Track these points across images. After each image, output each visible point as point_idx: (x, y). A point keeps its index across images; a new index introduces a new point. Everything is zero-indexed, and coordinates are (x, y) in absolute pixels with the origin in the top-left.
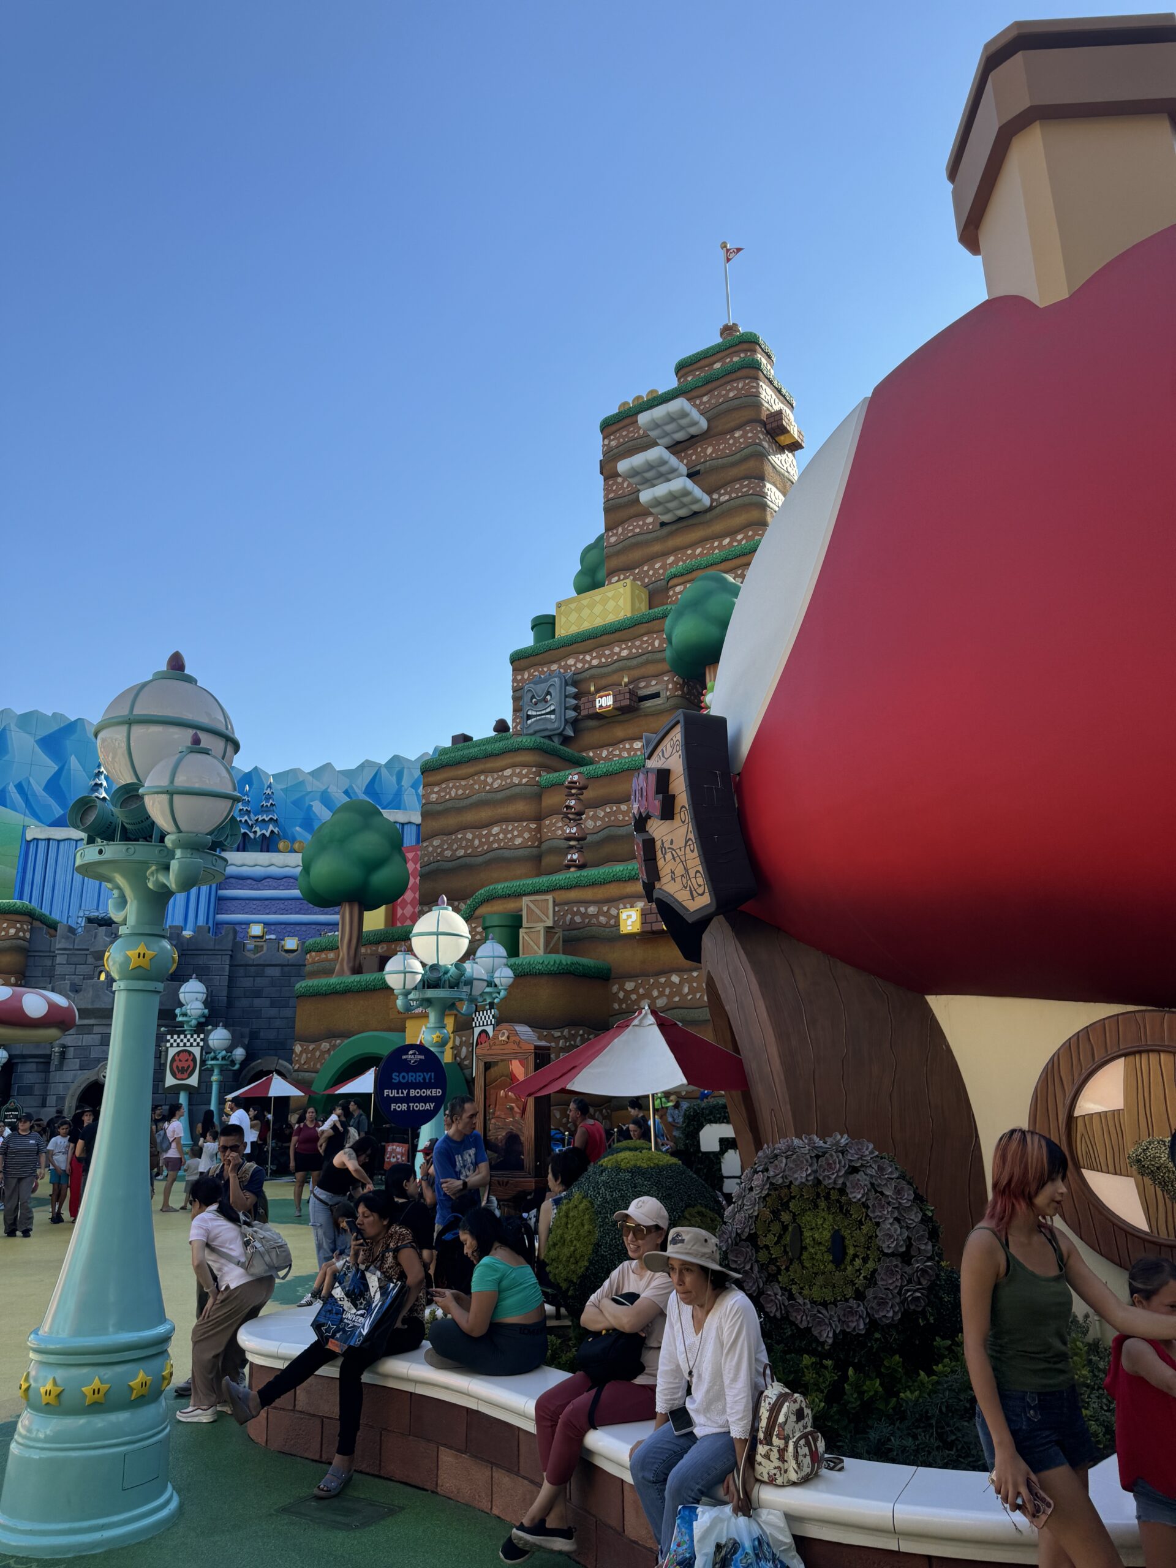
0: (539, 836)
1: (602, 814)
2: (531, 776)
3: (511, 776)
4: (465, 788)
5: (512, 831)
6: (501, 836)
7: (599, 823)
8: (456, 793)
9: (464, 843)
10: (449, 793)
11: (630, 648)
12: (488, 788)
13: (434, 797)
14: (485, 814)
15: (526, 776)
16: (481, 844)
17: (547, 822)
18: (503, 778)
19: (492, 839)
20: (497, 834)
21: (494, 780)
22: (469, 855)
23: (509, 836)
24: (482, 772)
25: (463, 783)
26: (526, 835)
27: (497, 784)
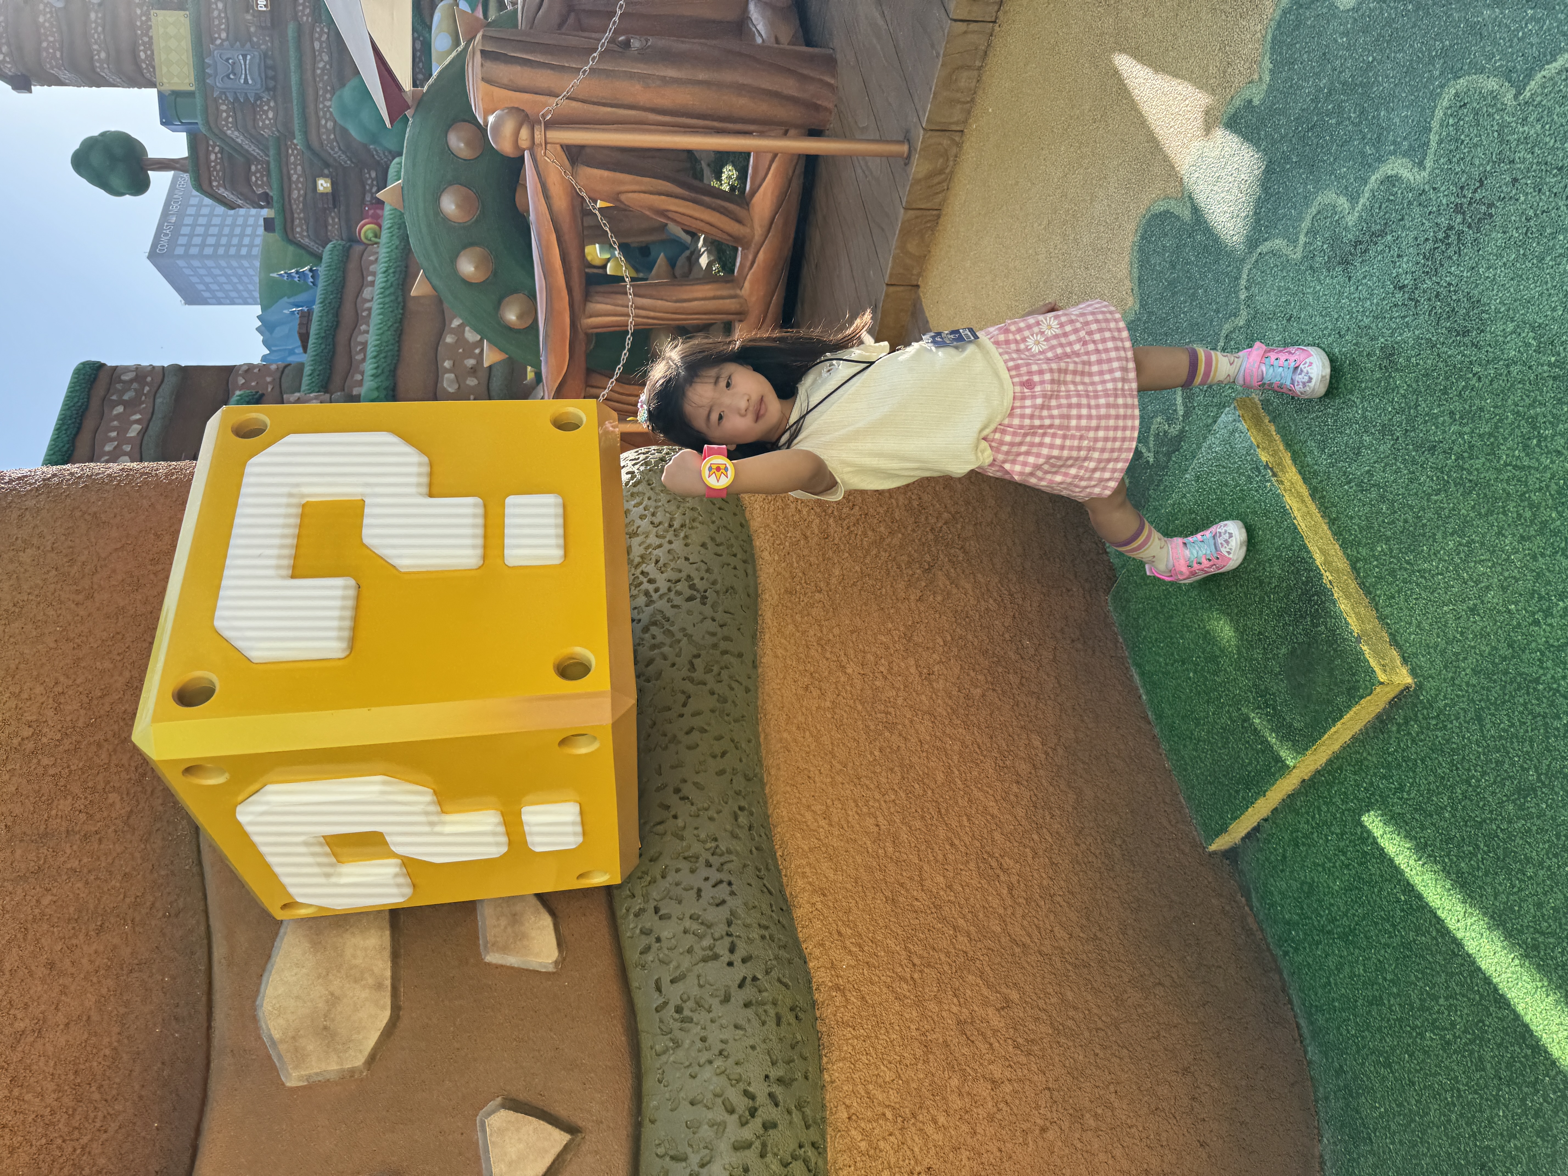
27: (326, 58)
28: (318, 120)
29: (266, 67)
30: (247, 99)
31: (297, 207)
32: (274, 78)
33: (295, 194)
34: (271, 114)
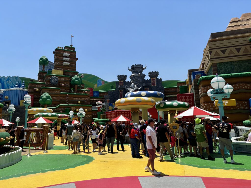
3: (57, 92)
5: (57, 98)
11: (64, 79)
17: (61, 98)
27: (55, 92)
28: (46, 90)
29: (55, 84)
30: (50, 81)
31: (34, 85)
32: (53, 85)
33: (36, 85)
34: (48, 84)
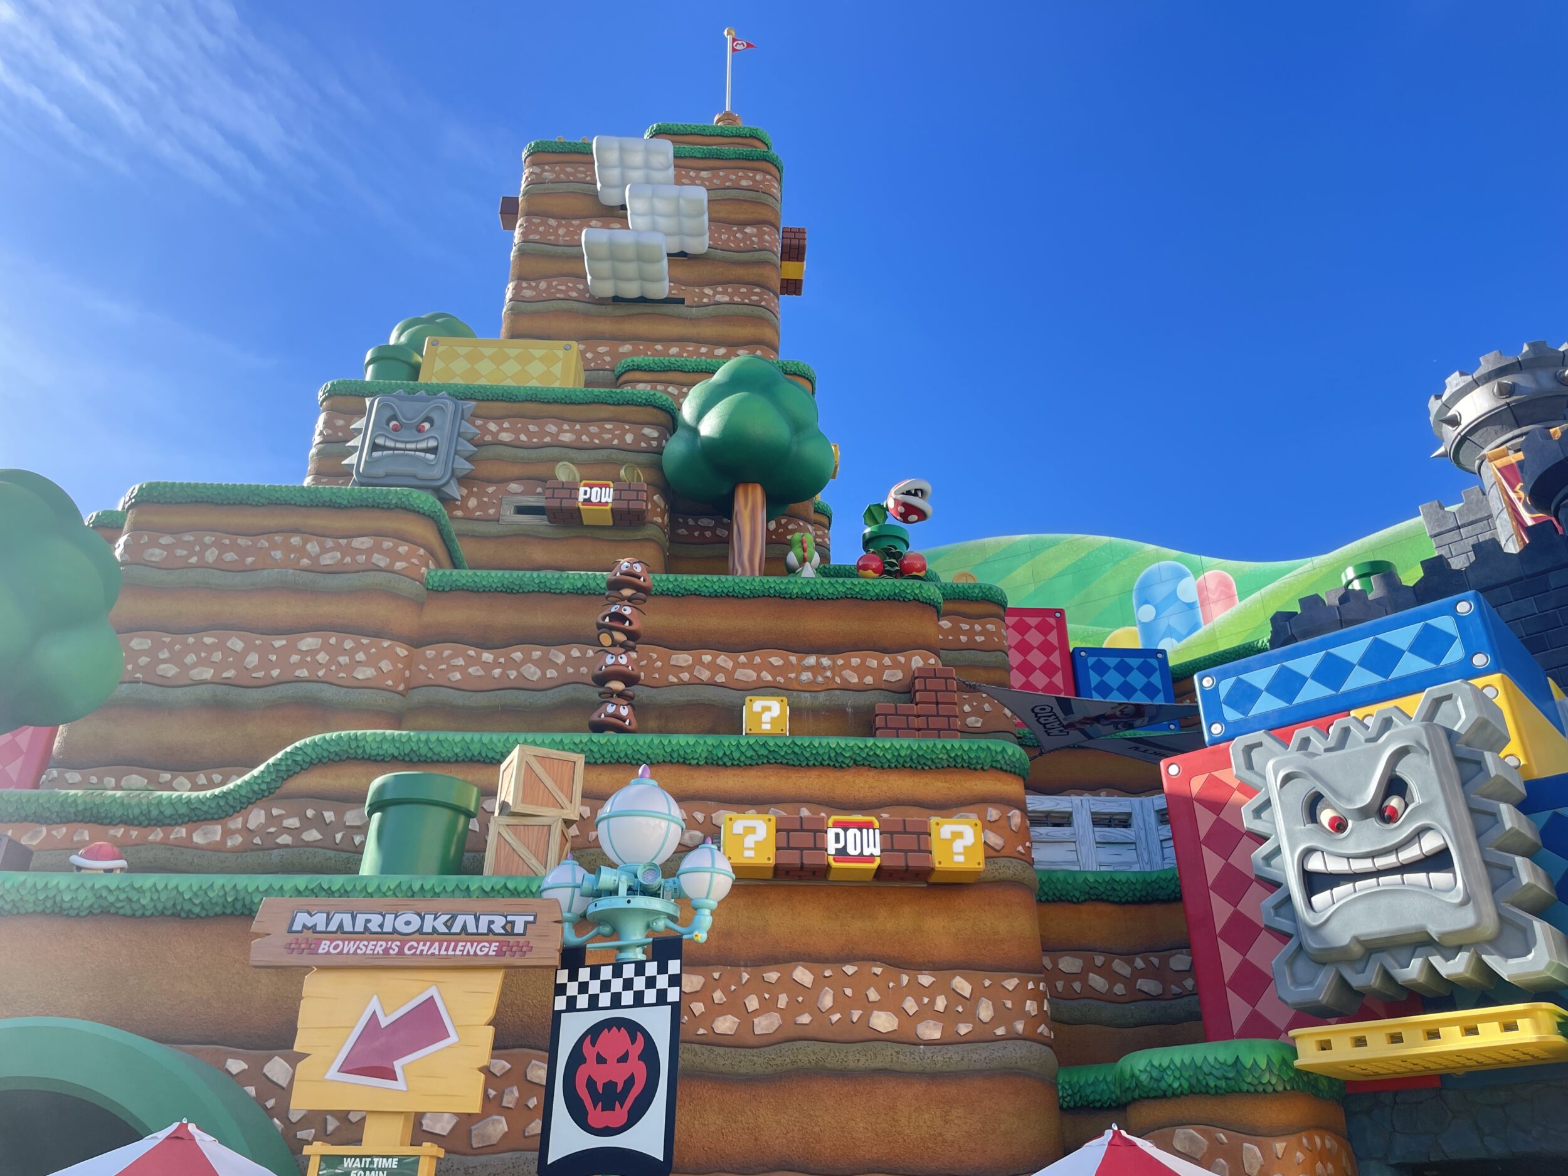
0: (407, 673)
1: (561, 659)
2: (415, 561)
3: (369, 552)
4: (243, 552)
5: (351, 653)
6: (322, 657)
7: (551, 673)
8: (219, 557)
9: (217, 656)
10: (201, 555)
11: (579, 434)
12: (305, 562)
13: (156, 554)
14: (285, 609)
15: (404, 558)
16: (265, 664)
17: (430, 653)
18: (347, 551)
19: (295, 658)
20: (313, 652)
21: (324, 550)
22: (227, 683)
23: (344, 659)
24: (295, 531)
25: (242, 541)
26: (386, 666)
28: (177, 532)
